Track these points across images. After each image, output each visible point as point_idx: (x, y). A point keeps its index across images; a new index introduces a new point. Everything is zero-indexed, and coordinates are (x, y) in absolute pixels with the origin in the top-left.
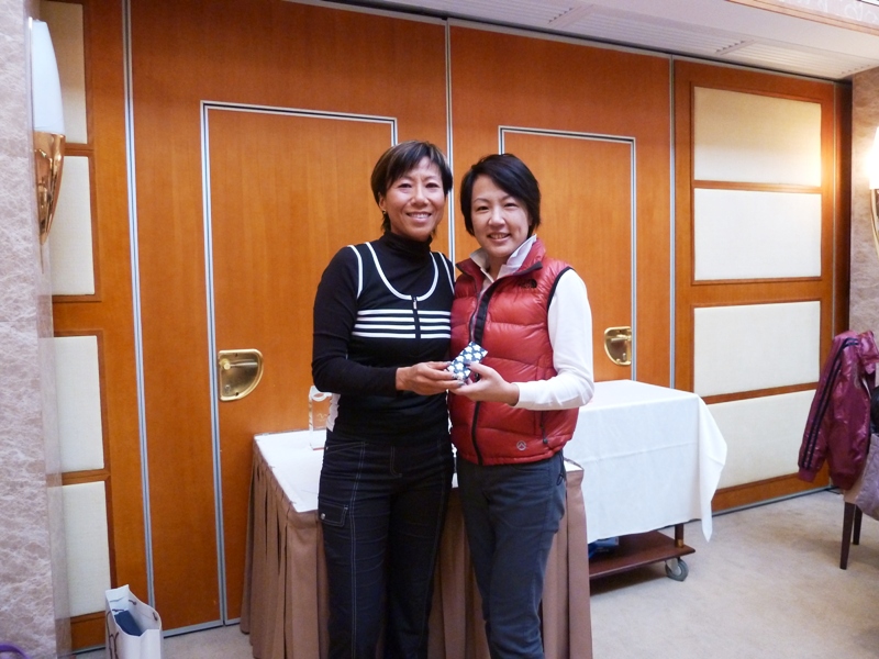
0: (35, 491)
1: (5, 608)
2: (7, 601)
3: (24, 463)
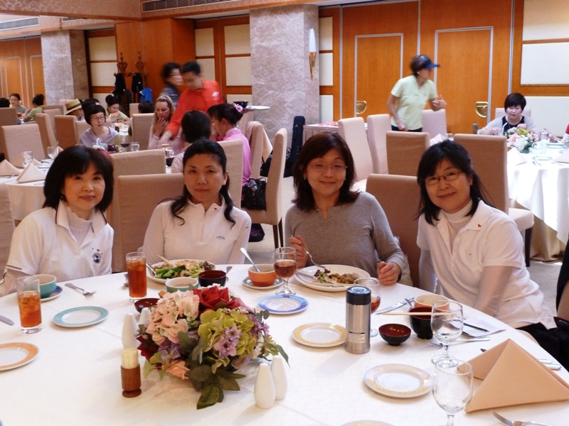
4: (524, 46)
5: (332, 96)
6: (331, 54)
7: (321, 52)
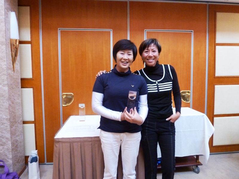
1: (1, 152)
2: (1, 150)
4: (217, 47)
5: (31, 90)
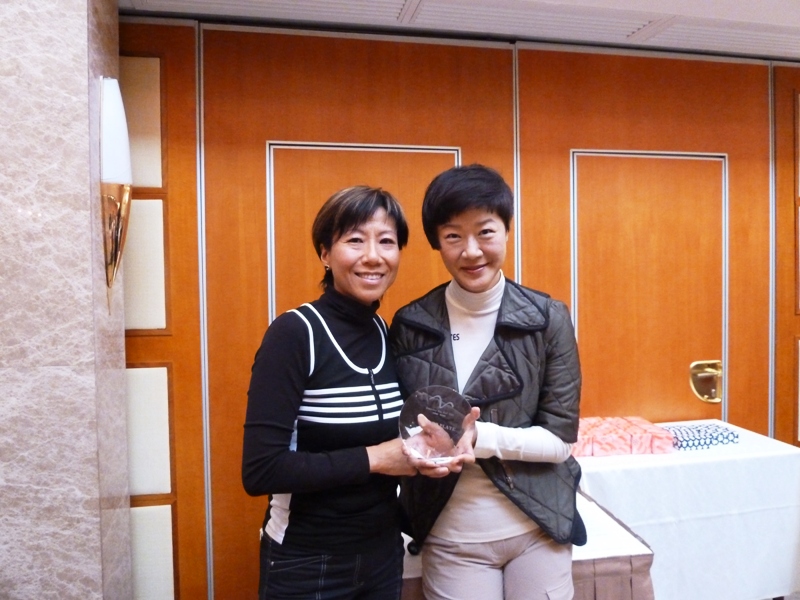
0: (90, 528)
3: (81, 500)
5: (162, 373)
6: (158, 204)
7: (139, 193)
